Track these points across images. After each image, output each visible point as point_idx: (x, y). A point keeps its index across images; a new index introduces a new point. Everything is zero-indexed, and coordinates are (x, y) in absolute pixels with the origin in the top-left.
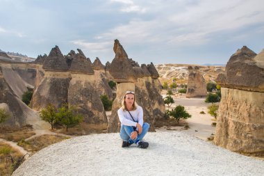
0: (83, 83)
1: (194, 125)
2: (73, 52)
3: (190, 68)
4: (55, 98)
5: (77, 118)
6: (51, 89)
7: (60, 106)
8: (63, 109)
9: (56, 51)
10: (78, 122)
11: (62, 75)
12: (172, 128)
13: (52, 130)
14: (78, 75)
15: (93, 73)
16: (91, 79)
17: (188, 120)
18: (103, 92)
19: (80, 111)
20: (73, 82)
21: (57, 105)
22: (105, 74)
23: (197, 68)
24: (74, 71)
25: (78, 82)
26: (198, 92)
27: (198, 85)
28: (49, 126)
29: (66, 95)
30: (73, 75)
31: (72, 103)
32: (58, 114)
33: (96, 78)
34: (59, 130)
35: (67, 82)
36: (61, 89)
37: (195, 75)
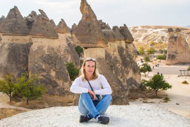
0: (45, 49)
1: (174, 97)
2: (34, 13)
3: (170, 30)
4: (14, 65)
5: (38, 89)
6: (9, 56)
7: (19, 75)
8: (23, 78)
9: (14, 11)
10: (40, 93)
11: (22, 40)
12: (150, 100)
13: (11, 103)
14: (39, 40)
15: (57, 37)
16: (55, 43)
17: (168, 91)
18: (69, 59)
19: (42, 81)
20: (34, 47)
21: (16, 75)
22: (72, 38)
23: (178, 30)
24: (35, 36)
25: (40, 48)
26: (179, 58)
27: (179, 50)
28: (6, 97)
29: (26, 63)
30: (34, 40)
31: (33, 72)
32: (17, 85)
33: (60, 43)
34: (18, 104)
35: (27, 48)
36: (20, 56)
37: (175, 38)
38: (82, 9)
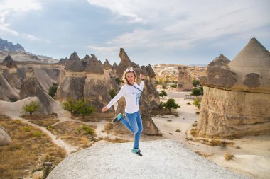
0: (95, 81)
1: (181, 114)
2: (87, 56)
3: (180, 68)
4: (74, 92)
5: (91, 108)
6: (70, 86)
7: (78, 99)
8: (80, 101)
9: (74, 55)
10: (91, 111)
11: (79, 75)
12: (165, 116)
13: (72, 118)
14: (91, 75)
15: (103, 73)
16: (101, 77)
17: (178, 110)
18: (111, 87)
19: (93, 103)
20: (88, 80)
21: (75, 98)
22: (113, 73)
23: (185, 68)
24: (88, 72)
25: (92, 81)
26: (185, 87)
27: (185, 81)
28: (69, 114)
29: (82, 90)
30: (87, 75)
31: (87, 96)
32: (76, 105)
33: (105, 77)
34: (77, 118)
35: (83, 80)
36: (78, 85)
37: (183, 73)
38: (121, 55)
